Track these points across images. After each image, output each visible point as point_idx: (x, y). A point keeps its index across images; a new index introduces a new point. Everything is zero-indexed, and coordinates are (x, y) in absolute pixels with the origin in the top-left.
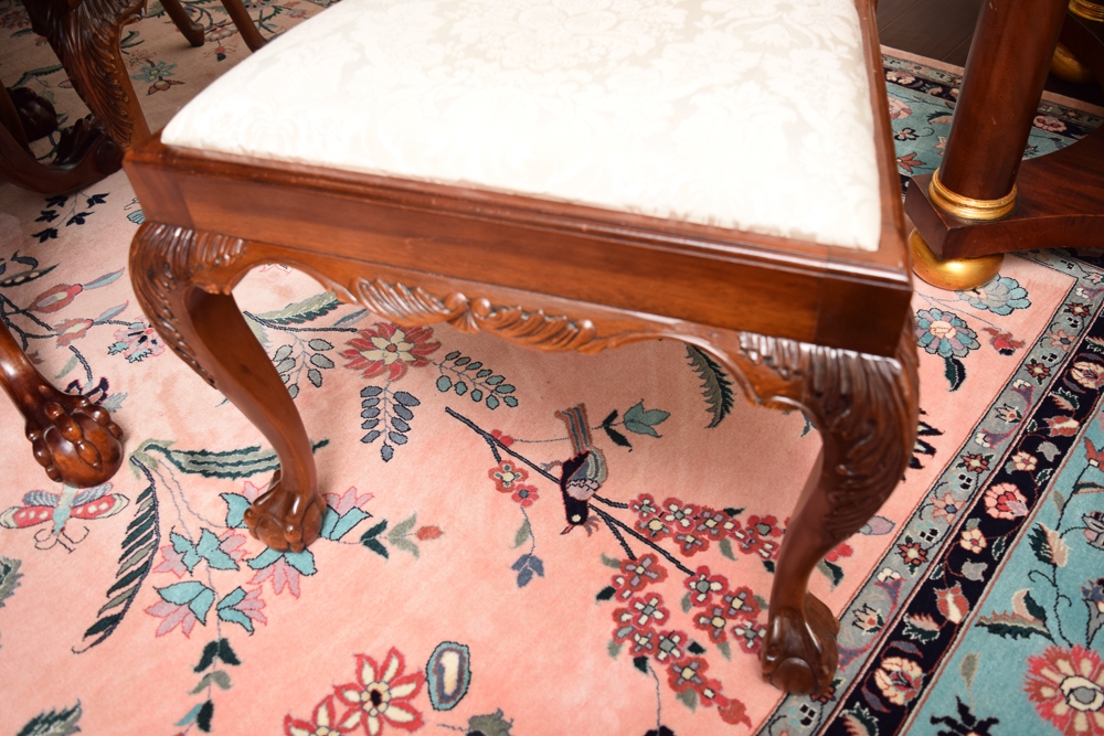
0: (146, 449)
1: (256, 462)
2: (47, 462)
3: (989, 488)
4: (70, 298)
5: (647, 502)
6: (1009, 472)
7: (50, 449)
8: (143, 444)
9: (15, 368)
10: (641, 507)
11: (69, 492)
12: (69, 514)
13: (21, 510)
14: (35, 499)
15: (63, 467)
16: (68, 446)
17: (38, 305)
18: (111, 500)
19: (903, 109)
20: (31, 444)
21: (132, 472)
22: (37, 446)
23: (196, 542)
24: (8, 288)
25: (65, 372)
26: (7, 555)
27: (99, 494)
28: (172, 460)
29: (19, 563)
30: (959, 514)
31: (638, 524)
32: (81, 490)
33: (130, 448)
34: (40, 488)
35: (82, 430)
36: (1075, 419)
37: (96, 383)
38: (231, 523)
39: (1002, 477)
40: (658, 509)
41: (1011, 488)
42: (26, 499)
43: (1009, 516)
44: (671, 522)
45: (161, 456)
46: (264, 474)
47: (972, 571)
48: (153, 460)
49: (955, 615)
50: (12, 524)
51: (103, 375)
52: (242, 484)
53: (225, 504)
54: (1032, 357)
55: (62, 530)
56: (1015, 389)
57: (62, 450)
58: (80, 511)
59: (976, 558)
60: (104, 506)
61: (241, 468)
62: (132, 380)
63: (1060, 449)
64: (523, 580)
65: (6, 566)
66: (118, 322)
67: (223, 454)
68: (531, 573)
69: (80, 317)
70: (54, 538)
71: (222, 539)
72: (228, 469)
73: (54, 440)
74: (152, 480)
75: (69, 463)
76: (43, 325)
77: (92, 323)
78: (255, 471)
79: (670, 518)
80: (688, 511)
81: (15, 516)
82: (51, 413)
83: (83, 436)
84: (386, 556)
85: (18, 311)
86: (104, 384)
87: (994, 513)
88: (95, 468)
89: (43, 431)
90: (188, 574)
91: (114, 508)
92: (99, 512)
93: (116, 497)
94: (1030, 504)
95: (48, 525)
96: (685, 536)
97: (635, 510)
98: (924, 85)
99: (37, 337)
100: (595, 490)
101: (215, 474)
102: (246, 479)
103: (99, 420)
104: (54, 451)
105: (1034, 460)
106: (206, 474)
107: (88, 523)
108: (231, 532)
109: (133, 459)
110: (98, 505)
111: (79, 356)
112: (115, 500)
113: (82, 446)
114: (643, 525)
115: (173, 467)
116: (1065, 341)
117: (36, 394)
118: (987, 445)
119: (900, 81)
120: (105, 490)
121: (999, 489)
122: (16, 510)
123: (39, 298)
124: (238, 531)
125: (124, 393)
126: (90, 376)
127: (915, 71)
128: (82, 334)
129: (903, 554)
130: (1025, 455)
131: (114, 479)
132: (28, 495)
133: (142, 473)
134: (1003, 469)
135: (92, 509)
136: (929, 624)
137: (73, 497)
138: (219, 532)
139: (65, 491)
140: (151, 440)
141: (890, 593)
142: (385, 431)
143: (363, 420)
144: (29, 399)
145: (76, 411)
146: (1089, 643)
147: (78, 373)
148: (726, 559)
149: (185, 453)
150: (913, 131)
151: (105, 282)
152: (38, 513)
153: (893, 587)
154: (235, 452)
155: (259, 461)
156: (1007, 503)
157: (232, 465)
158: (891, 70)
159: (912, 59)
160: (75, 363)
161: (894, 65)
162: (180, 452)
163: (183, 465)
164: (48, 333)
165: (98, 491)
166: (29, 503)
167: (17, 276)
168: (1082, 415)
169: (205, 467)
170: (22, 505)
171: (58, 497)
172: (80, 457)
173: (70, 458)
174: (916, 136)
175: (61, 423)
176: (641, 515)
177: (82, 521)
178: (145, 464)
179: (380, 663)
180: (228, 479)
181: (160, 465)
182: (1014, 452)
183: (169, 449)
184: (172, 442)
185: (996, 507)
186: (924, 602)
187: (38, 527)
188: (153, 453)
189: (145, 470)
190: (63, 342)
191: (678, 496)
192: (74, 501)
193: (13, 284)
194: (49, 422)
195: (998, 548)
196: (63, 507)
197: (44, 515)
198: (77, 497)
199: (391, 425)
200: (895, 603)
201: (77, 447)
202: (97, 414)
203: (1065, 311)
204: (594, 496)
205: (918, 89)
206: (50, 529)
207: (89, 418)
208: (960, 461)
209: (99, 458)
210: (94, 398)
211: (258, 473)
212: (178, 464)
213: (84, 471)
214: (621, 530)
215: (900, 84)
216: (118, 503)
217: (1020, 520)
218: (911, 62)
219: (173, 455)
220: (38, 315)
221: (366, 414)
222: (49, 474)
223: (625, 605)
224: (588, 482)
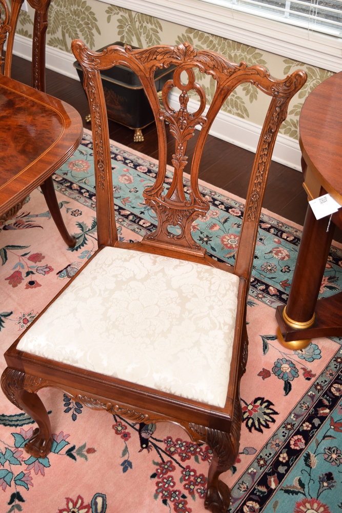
1: (24, 420)
3: (292, 437)
5: (170, 440)
6: (301, 430)
10: (167, 442)
19: (287, 255)
23: (4, 454)
30: (280, 447)
31: (166, 449)
36: (329, 409)
38: (16, 445)
39: (298, 433)
40: (173, 443)
41: (300, 437)
43: (298, 448)
44: (178, 448)
46: (27, 425)
47: (281, 469)
49: (273, 486)
52: (19, 429)
53: (13, 438)
54: (317, 381)
56: (308, 395)
59: (283, 464)
61: (18, 422)
63: (320, 421)
64: (125, 470)
67: (11, 416)
68: (128, 467)
71: (14, 452)
72: (13, 423)
78: (24, 424)
79: (178, 446)
80: (184, 444)
84: (76, 460)
87: (292, 447)
90: (2, 466)
94: (306, 444)
96: (183, 454)
97: (165, 443)
98: (297, 242)
100: (151, 434)
101: (9, 425)
102: (21, 427)
105: (310, 426)
106: (5, 425)
108: (17, 449)
114: (168, 449)
116: (331, 374)
118: (294, 419)
119: (288, 239)
121: (296, 438)
124: (20, 449)
127: (295, 233)
129: (258, 462)
130: (307, 424)
134: (299, 429)
136: (264, 489)
138: (12, 449)
141: (252, 477)
142: (73, 407)
143: (64, 403)
146: (318, 497)
148: (196, 463)
150: (289, 267)
153: (253, 475)
154: (15, 415)
155: (25, 419)
156: (297, 442)
157: (15, 421)
158: (285, 232)
159: (294, 226)
161: (287, 230)
168: (331, 408)
169: (4, 422)
174: (290, 270)
176: (167, 445)
179: (75, 501)
180: (14, 427)
182: (304, 423)
185: (294, 445)
186: (264, 481)
191: (181, 438)
195: (292, 461)
199: (75, 405)
200: (253, 481)
203: (334, 361)
204: (151, 437)
205: (294, 244)
208: (284, 425)
211: (25, 425)
214: (160, 451)
215: (287, 241)
217: (301, 450)
218: (294, 228)
221: (65, 400)
223: (160, 480)
224: (149, 431)
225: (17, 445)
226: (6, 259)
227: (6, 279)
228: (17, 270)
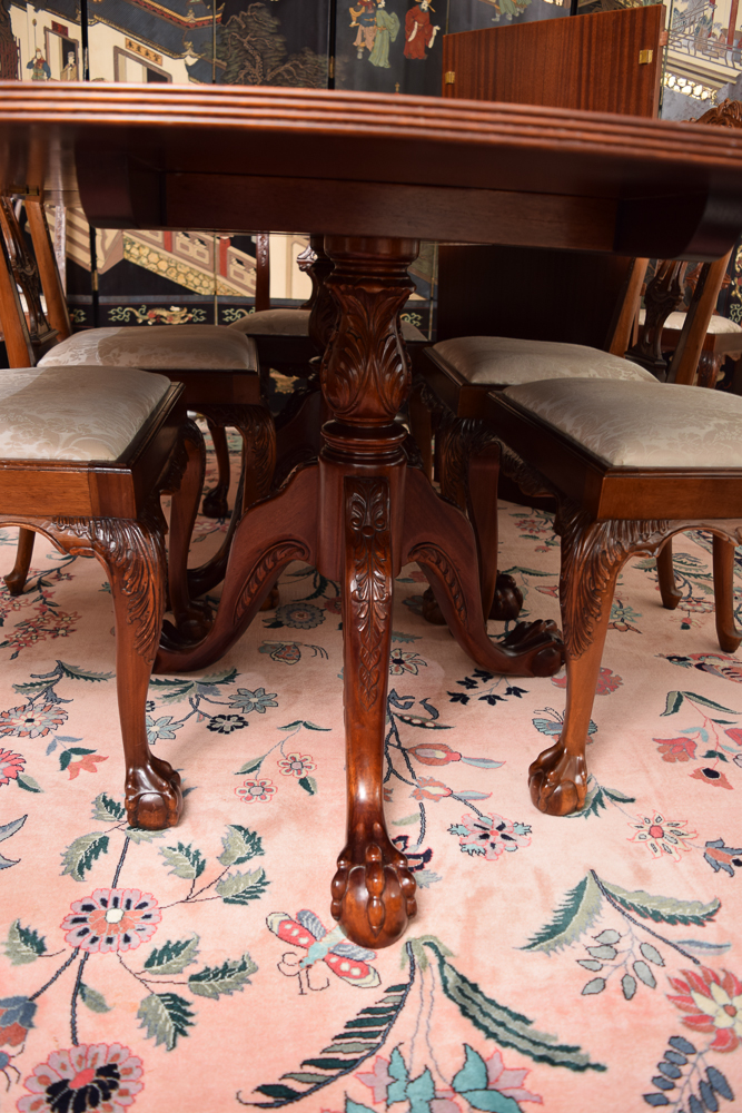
0: (425, 944)
1: (519, 1036)
2: (338, 895)
4: (446, 761)
7: (348, 886)
8: (426, 936)
9: (368, 794)
11: (338, 935)
12: (324, 956)
13: (290, 921)
14: (307, 920)
15: (347, 910)
16: (364, 894)
17: (418, 751)
18: (365, 971)
20: (336, 870)
21: (400, 957)
22: (340, 875)
23: (412, 1077)
24: (403, 723)
25: (403, 823)
26: (252, 954)
27: (360, 957)
28: (442, 973)
29: (255, 970)
32: (348, 941)
33: (413, 932)
34: (317, 913)
35: (385, 887)
37: (421, 850)
38: (457, 1083)
42: (300, 914)
45: (435, 961)
46: (519, 1055)
48: (425, 959)
50: (275, 929)
51: (432, 847)
52: (492, 1050)
53: (461, 1059)
55: (309, 967)
57: (357, 893)
58: (334, 960)
60: (356, 972)
61: (500, 1031)
62: (453, 868)
65: (245, 963)
66: (472, 807)
67: (492, 1002)
69: (444, 782)
70: (297, 969)
71: (439, 1094)
72: (487, 1022)
73: (357, 879)
74: (412, 978)
75: (354, 909)
76: (411, 770)
77: (451, 794)
78: (514, 1046)
81: (282, 923)
82: (370, 855)
83: (381, 894)
85: (399, 746)
86: (428, 855)
88: (372, 930)
89: (353, 865)
90: (383, 1106)
91: (363, 981)
92: (348, 974)
93: (372, 971)
95: (301, 953)
99: (400, 778)
101: (473, 1018)
102: (498, 1046)
103: (404, 888)
104: (350, 889)
106: (464, 1011)
107: (334, 978)
108: (451, 1094)
109: (409, 945)
110: (352, 967)
111: (422, 816)
112: (369, 973)
113: (375, 903)
115: (439, 980)
117: (369, 827)
120: (367, 956)
122: (287, 918)
123: (422, 746)
124: (458, 1099)
125: (439, 876)
126: (420, 840)
128: (436, 798)
131: (381, 952)
132: (304, 912)
133: (408, 966)
135: (345, 966)
137: (336, 942)
138: (440, 1085)
139: (335, 931)
140: (435, 938)
142: (675, 1104)
143: (658, 1074)
144: (361, 828)
145: (390, 866)
147: (412, 831)
149: (457, 974)
151: (482, 764)
152: (300, 935)
154: (505, 1009)
155: (523, 1037)
157: (495, 1021)
160: (416, 820)
162: (453, 969)
163: (449, 986)
164: (410, 779)
165: (361, 953)
166: (300, 919)
167: (416, 718)
169: (467, 1003)
170: (294, 917)
171: (326, 932)
172: (367, 911)
173: (358, 906)
175: (373, 868)
177: (330, 971)
178: (416, 958)
180: (482, 1034)
181: (428, 970)
183: (446, 959)
184: (452, 954)
187: (292, 948)
188: (429, 952)
189: (413, 964)
190: (416, 795)
192: (335, 947)
193: (409, 722)
194: (363, 861)
196: (324, 946)
197: (304, 941)
198: (340, 944)
199: (685, 1101)
201: (370, 900)
202: (406, 881)
206: (300, 957)
207: (397, 881)
209: (381, 924)
210: (413, 863)
211: (514, 1051)
212: (445, 981)
213: (361, 926)
216: (369, 978)
219: (446, 968)
220: (412, 759)
221: (664, 1067)
222: (333, 907)
225: (461, 1085)
226: (676, 709)
227: (654, 740)
228: (689, 736)
